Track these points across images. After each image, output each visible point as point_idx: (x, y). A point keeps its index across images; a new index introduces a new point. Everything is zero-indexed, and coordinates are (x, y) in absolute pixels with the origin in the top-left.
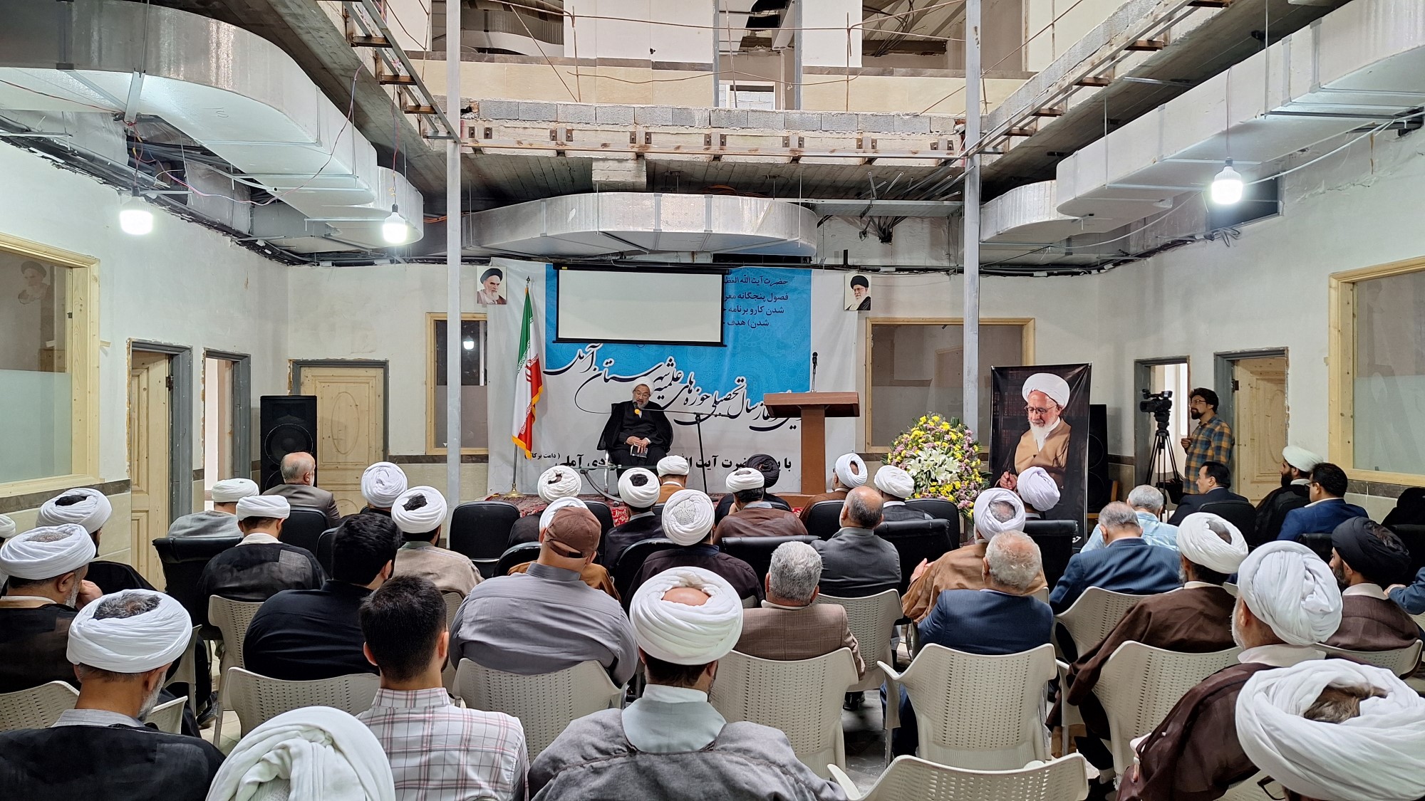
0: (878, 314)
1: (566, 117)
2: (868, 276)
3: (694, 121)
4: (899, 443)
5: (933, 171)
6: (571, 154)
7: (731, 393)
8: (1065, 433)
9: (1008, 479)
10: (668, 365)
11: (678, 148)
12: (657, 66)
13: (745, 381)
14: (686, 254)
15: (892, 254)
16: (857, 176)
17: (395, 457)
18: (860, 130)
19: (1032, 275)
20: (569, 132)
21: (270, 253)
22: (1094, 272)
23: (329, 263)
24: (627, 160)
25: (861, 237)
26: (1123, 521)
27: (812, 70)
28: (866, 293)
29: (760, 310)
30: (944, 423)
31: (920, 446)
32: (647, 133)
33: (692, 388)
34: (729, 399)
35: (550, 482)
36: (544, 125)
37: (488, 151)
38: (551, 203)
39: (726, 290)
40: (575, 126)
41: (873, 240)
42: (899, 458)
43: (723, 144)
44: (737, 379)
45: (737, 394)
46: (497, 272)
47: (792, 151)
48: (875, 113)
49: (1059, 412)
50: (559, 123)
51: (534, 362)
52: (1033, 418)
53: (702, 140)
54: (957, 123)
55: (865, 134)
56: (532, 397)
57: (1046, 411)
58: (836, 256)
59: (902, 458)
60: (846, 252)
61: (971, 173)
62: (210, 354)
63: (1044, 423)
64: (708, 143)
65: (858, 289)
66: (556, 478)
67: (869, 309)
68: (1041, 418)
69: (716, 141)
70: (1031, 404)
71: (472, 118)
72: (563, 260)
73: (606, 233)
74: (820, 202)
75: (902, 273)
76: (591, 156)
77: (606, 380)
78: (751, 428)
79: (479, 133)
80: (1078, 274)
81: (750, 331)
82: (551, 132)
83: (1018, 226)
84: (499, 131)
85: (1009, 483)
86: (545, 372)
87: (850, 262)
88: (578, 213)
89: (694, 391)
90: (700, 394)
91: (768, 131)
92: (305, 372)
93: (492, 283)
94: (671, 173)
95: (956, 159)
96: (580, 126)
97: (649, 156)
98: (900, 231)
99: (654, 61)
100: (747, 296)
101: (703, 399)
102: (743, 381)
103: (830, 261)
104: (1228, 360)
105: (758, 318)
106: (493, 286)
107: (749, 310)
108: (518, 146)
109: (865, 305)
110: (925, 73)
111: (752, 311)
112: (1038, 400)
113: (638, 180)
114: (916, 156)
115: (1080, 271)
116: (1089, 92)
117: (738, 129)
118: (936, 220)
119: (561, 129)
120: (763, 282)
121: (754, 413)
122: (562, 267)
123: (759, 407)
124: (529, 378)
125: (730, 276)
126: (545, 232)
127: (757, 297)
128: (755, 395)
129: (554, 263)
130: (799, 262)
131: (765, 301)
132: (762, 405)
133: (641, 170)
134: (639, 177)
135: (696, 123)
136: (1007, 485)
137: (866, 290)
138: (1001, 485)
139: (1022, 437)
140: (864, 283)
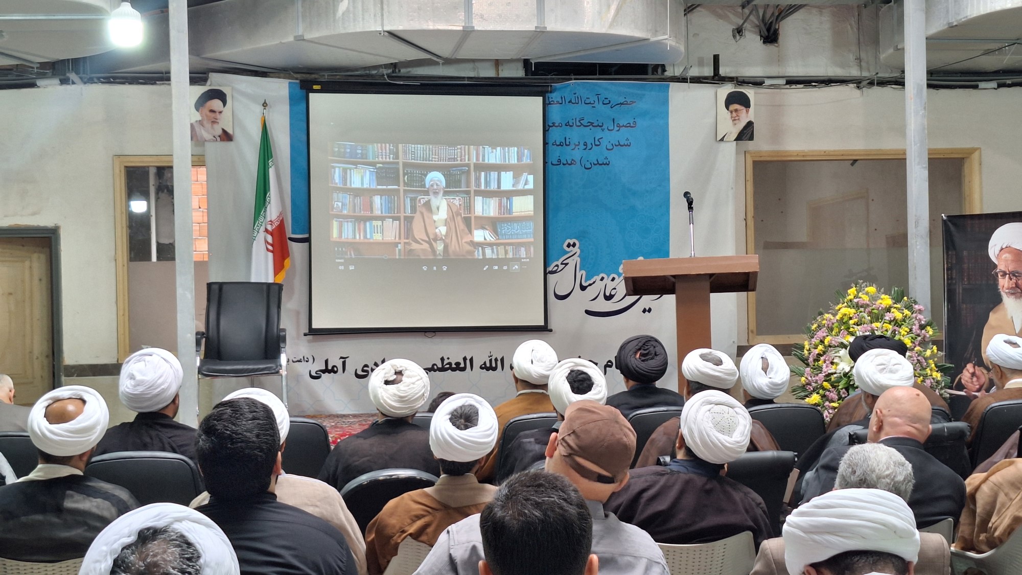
0: (761, 145)
2: (750, 92)
4: (819, 326)
7: (559, 263)
9: (973, 374)
13: (578, 245)
14: (487, 63)
15: (780, 60)
17: (74, 366)
19: (976, 87)
25: (734, 36)
28: (749, 115)
29: (597, 143)
31: (851, 330)
34: (555, 272)
35: (387, 382)
39: (547, 117)
41: (752, 40)
42: (820, 347)
44: (566, 243)
45: (566, 264)
46: (220, 95)
51: (277, 224)
52: (1006, 286)
56: (275, 276)
58: (701, 63)
59: (825, 347)
60: (716, 58)
65: (736, 110)
66: (394, 376)
67: (751, 138)
70: (1001, 267)
72: (313, 76)
73: (390, 33)
75: (794, 86)
78: (588, 312)
81: (583, 173)
86: (292, 239)
87: (723, 71)
98: (789, 28)
100: (578, 124)
102: (574, 245)
103: (694, 72)
105: (594, 155)
106: (212, 115)
109: (747, 133)
111: (585, 144)
112: (1013, 261)
120: (601, 103)
121: (591, 292)
122: (315, 87)
123: (598, 282)
124: (270, 248)
125: (555, 96)
126: (300, 33)
127: (592, 123)
128: (591, 265)
129: (301, 81)
130: (647, 74)
131: (603, 130)
132: (602, 279)
136: (972, 382)
137: (747, 112)
138: (963, 382)
139: (991, 314)
140: (744, 101)
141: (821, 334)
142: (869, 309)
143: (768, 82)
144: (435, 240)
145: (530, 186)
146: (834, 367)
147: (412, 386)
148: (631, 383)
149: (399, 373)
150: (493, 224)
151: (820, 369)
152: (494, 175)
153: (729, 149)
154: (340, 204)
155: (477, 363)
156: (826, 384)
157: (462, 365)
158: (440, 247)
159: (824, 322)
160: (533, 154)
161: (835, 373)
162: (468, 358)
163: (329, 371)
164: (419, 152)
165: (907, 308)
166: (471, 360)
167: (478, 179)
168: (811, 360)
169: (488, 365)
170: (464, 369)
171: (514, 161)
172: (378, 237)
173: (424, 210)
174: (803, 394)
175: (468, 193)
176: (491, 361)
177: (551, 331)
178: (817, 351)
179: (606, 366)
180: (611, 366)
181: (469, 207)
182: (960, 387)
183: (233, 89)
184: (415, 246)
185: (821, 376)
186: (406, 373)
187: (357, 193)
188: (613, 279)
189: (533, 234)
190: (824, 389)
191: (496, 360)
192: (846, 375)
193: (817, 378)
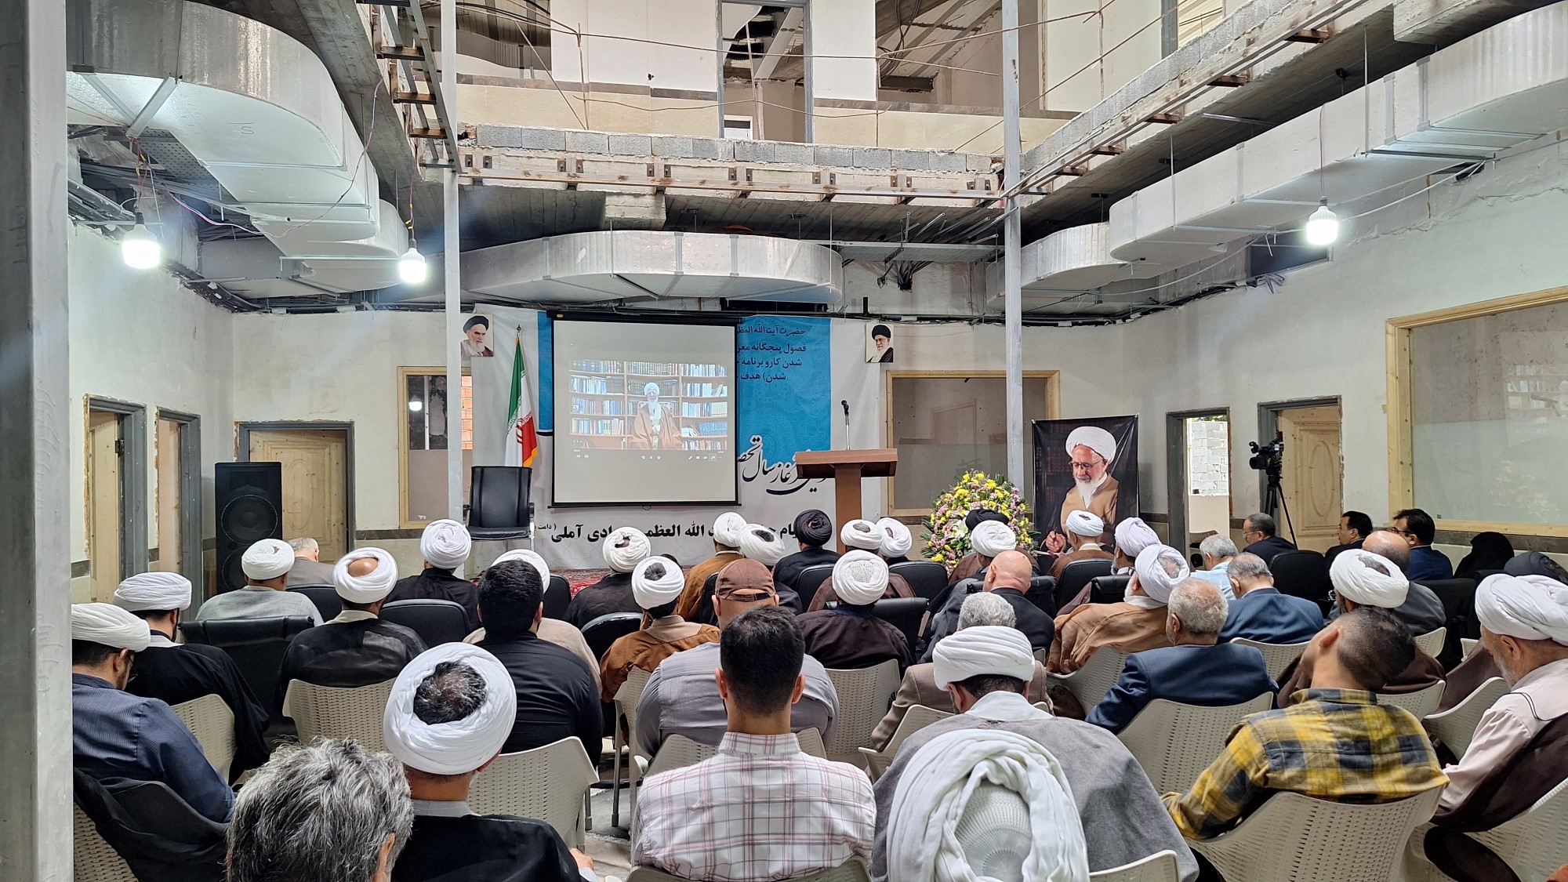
0: (899, 366)
1: (575, 146)
2: (890, 326)
3: (717, 153)
4: (942, 503)
5: (969, 212)
6: (581, 188)
7: (746, 453)
8: (1113, 489)
9: (1055, 539)
11: (703, 182)
12: (657, 93)
13: (761, 439)
14: (693, 300)
15: (912, 302)
16: (887, 217)
17: (363, 532)
18: (894, 167)
19: (1056, 325)
20: (580, 162)
21: (220, 297)
22: (1119, 322)
23: (284, 311)
24: (645, 195)
25: (879, 284)
26: (1257, 571)
27: (824, 103)
28: (888, 344)
29: (776, 362)
30: (989, 480)
31: (966, 505)
32: (666, 166)
34: (744, 460)
35: (617, 546)
36: (551, 155)
37: (486, 182)
38: (556, 242)
39: (739, 341)
40: (586, 157)
41: (892, 287)
42: (943, 519)
43: (749, 179)
44: (752, 438)
45: (752, 454)
46: (484, 321)
47: (826, 188)
48: (909, 149)
49: (1106, 467)
50: (568, 152)
51: (526, 421)
52: (1079, 473)
53: (726, 174)
54: (994, 161)
55: (899, 172)
56: (523, 462)
57: (1092, 467)
58: (854, 304)
59: (946, 518)
60: (866, 300)
61: (1012, 215)
62: (164, 414)
63: (1090, 478)
64: (733, 176)
65: (880, 340)
66: (623, 541)
67: (891, 361)
68: (1087, 473)
69: (741, 176)
70: (1075, 459)
71: (469, 146)
72: (557, 307)
73: (618, 275)
74: (848, 244)
75: (923, 322)
76: (604, 190)
78: (768, 491)
79: (478, 162)
80: (1102, 323)
81: (766, 385)
82: (559, 162)
83: (1062, 271)
84: (499, 160)
85: (1056, 543)
86: (539, 433)
87: (870, 310)
88: (588, 252)
91: (796, 167)
92: (254, 436)
93: (476, 333)
94: (688, 210)
95: (996, 200)
96: (592, 157)
97: (669, 191)
98: (919, 278)
99: (653, 87)
100: (762, 347)
102: (758, 440)
103: (849, 310)
104: (1271, 411)
105: (774, 371)
106: (477, 336)
107: (764, 362)
108: (524, 177)
109: (888, 357)
110: (942, 110)
111: (767, 363)
112: (1084, 455)
113: (656, 217)
114: (955, 195)
115: (1105, 320)
116: (1157, 129)
117: (765, 163)
118: (956, 265)
119: (571, 159)
120: (779, 333)
121: (771, 475)
122: (559, 316)
123: (777, 467)
124: (520, 440)
125: (744, 326)
126: (548, 274)
127: (772, 348)
128: (772, 456)
129: (548, 311)
130: (814, 311)
131: (781, 353)
132: (780, 466)
133: (660, 207)
134: (658, 214)
135: (720, 156)
136: (1054, 546)
137: (889, 340)
138: (1047, 545)
139: (1068, 494)
140: (886, 333)
141: (943, 508)
142: (979, 490)
143: (904, 319)
144: (652, 435)
145: (725, 395)
146: (953, 533)
147: (637, 548)
148: (804, 545)
149: (627, 538)
150: (695, 423)
151: (943, 535)
152: (697, 386)
153: (876, 367)
154: (578, 407)
155: (683, 531)
156: (947, 547)
157: (672, 532)
158: (655, 441)
159: (946, 500)
160: (726, 371)
161: (954, 538)
162: (676, 526)
163: (568, 536)
164: (640, 367)
165: (1006, 489)
166: (679, 527)
167: (685, 388)
168: (936, 528)
169: (692, 531)
170: (673, 534)
171: (713, 375)
172: (607, 433)
173: (643, 413)
174: (930, 554)
175: (677, 399)
176: (694, 528)
177: (741, 505)
178: (940, 522)
179: (782, 532)
180: (785, 533)
181: (678, 410)
182: (1045, 549)
184: (636, 440)
185: (943, 540)
186: (632, 539)
187: (592, 398)
188: (788, 466)
189: (727, 431)
190: (945, 550)
191: (698, 527)
192: (961, 539)
193: (940, 542)
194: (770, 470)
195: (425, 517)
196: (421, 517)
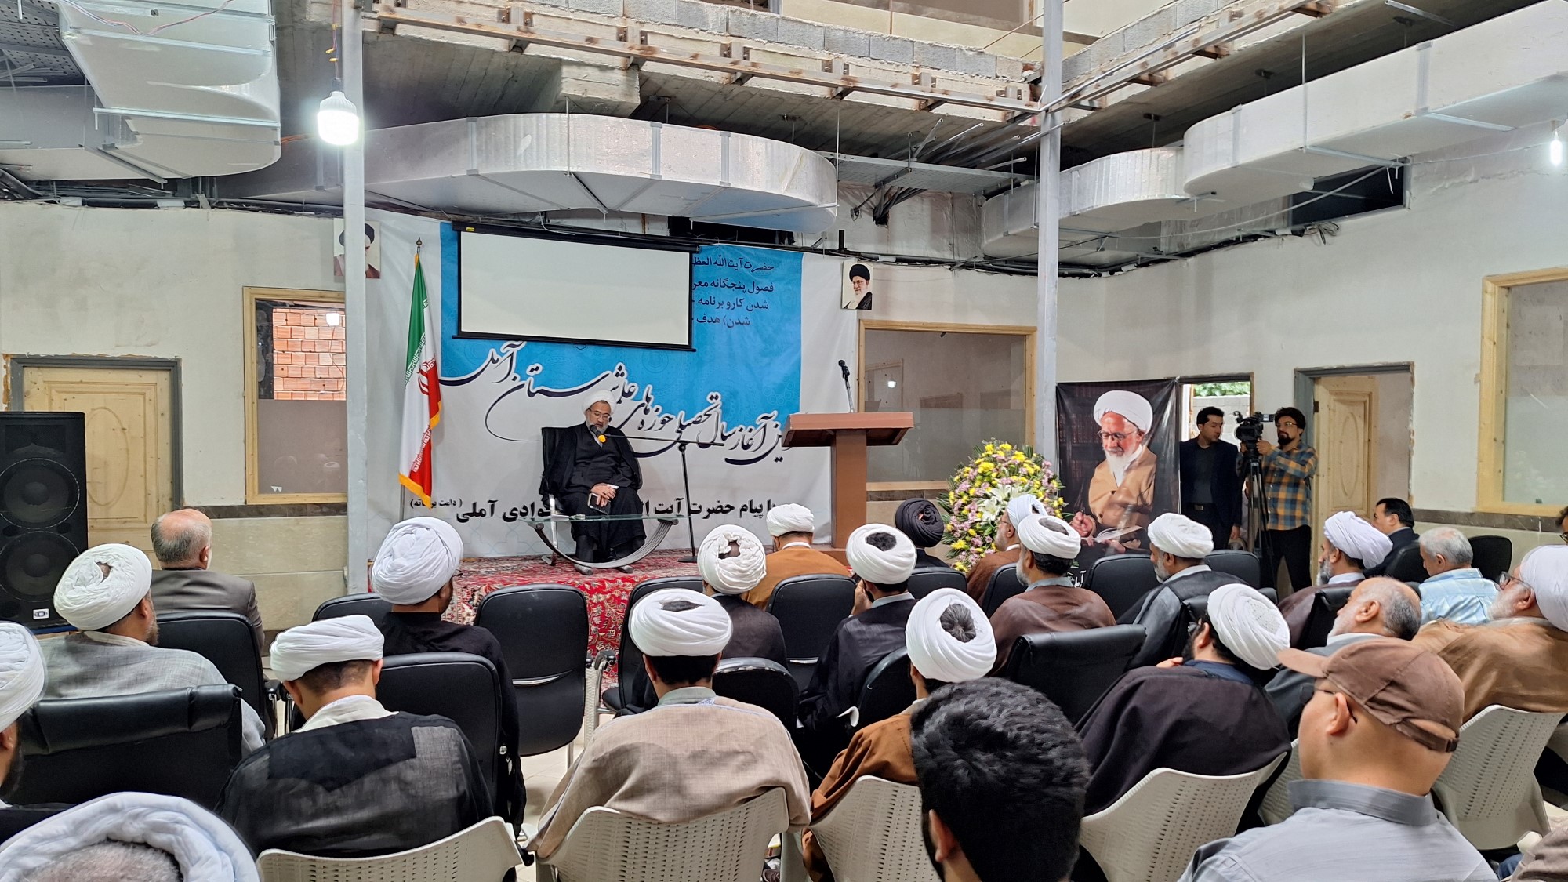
2: (869, 266)
3: (706, 23)
4: (961, 478)
5: (994, 127)
6: (531, 50)
7: (702, 414)
8: (1150, 464)
9: (1082, 521)
10: (617, 375)
13: (720, 398)
14: (636, 219)
15: (888, 240)
18: (915, 63)
20: (528, 16)
22: (1104, 274)
23: (78, 202)
24: (615, 68)
25: (854, 215)
28: (868, 287)
29: (739, 304)
30: (1017, 452)
32: (642, 33)
33: (649, 407)
34: (698, 422)
37: (399, 30)
38: (487, 125)
39: (694, 276)
40: (536, 9)
41: (867, 220)
43: (747, 59)
44: (709, 396)
45: (709, 415)
46: (369, 231)
47: (840, 80)
48: (935, 43)
49: (1141, 438)
51: (430, 365)
52: (1109, 446)
53: (718, 50)
55: (922, 70)
57: (1125, 437)
58: (826, 237)
60: (842, 233)
61: (1048, 133)
63: (1123, 451)
64: (727, 54)
65: (858, 282)
67: (870, 308)
69: (737, 55)
70: (1104, 429)
72: (467, 218)
73: (575, 175)
75: (902, 264)
76: (562, 56)
77: (531, 395)
78: (727, 460)
81: (726, 331)
82: (501, 12)
85: (1084, 525)
86: (440, 381)
87: (848, 246)
88: (535, 142)
89: (652, 411)
90: (659, 416)
91: (803, 51)
92: (31, 375)
94: (659, 98)
95: (1034, 114)
96: (545, 11)
97: (648, 67)
98: (898, 213)
100: (723, 284)
101: (663, 422)
102: (717, 398)
103: (822, 244)
104: (1309, 379)
108: (457, 25)
109: (866, 303)
111: (729, 304)
112: (1115, 424)
113: (628, 100)
114: (991, 103)
115: (1091, 273)
117: (765, 42)
119: (517, 11)
120: (743, 267)
121: (731, 441)
122: (469, 227)
123: (738, 432)
124: (426, 390)
125: (700, 254)
126: (474, 167)
127: (735, 285)
128: (731, 416)
129: (453, 222)
130: (773, 240)
131: (744, 292)
132: (741, 430)
133: (633, 86)
134: (631, 96)
135: (711, 27)
136: (1081, 529)
137: (867, 284)
139: (1096, 469)
140: (866, 275)
141: (965, 485)
142: (1006, 464)
143: (881, 259)
146: (979, 513)
151: (966, 519)
153: (853, 314)
156: (973, 532)
159: (966, 475)
161: (981, 521)
163: (477, 515)
165: (1035, 462)
168: (956, 508)
178: (961, 502)
183: (381, 225)
185: (967, 524)
188: (751, 430)
190: (970, 536)
193: (962, 525)
194: (730, 435)
195: (280, 489)
196: (275, 488)
